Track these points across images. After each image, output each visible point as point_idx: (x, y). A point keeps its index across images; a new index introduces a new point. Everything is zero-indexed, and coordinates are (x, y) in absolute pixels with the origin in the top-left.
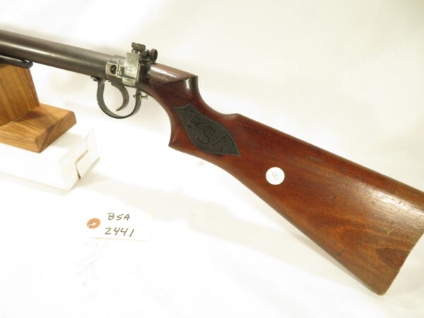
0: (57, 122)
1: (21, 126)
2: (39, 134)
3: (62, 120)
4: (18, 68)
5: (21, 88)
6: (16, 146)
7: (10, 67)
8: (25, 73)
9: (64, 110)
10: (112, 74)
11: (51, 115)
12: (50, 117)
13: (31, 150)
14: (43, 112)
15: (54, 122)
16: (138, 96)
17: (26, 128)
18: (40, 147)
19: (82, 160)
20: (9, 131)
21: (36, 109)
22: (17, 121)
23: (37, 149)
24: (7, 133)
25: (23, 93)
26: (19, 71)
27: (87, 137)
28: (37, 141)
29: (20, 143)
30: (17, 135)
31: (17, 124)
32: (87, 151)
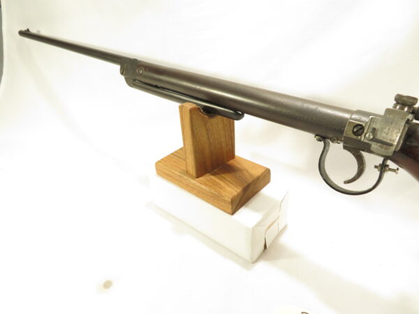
0: (253, 181)
1: (218, 180)
2: (235, 193)
3: (258, 178)
4: (225, 118)
5: (223, 139)
6: (209, 202)
7: (219, 117)
8: (230, 123)
9: (260, 166)
10: (354, 137)
11: (247, 171)
12: (245, 173)
13: (223, 210)
14: (239, 166)
15: (250, 180)
16: (383, 168)
17: (222, 183)
18: (234, 207)
19: (272, 227)
20: (206, 185)
21: (231, 162)
22: (213, 175)
23: (230, 211)
24: (203, 186)
25: (223, 144)
26: (225, 122)
27: (282, 202)
28: (232, 202)
29: (215, 199)
30: (213, 191)
31: (213, 177)
32: (278, 217)
